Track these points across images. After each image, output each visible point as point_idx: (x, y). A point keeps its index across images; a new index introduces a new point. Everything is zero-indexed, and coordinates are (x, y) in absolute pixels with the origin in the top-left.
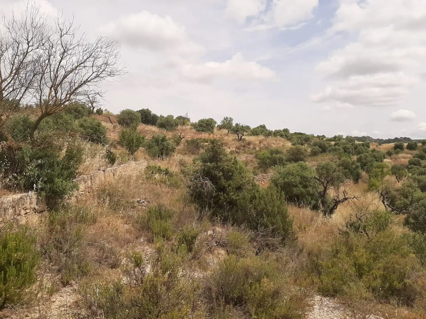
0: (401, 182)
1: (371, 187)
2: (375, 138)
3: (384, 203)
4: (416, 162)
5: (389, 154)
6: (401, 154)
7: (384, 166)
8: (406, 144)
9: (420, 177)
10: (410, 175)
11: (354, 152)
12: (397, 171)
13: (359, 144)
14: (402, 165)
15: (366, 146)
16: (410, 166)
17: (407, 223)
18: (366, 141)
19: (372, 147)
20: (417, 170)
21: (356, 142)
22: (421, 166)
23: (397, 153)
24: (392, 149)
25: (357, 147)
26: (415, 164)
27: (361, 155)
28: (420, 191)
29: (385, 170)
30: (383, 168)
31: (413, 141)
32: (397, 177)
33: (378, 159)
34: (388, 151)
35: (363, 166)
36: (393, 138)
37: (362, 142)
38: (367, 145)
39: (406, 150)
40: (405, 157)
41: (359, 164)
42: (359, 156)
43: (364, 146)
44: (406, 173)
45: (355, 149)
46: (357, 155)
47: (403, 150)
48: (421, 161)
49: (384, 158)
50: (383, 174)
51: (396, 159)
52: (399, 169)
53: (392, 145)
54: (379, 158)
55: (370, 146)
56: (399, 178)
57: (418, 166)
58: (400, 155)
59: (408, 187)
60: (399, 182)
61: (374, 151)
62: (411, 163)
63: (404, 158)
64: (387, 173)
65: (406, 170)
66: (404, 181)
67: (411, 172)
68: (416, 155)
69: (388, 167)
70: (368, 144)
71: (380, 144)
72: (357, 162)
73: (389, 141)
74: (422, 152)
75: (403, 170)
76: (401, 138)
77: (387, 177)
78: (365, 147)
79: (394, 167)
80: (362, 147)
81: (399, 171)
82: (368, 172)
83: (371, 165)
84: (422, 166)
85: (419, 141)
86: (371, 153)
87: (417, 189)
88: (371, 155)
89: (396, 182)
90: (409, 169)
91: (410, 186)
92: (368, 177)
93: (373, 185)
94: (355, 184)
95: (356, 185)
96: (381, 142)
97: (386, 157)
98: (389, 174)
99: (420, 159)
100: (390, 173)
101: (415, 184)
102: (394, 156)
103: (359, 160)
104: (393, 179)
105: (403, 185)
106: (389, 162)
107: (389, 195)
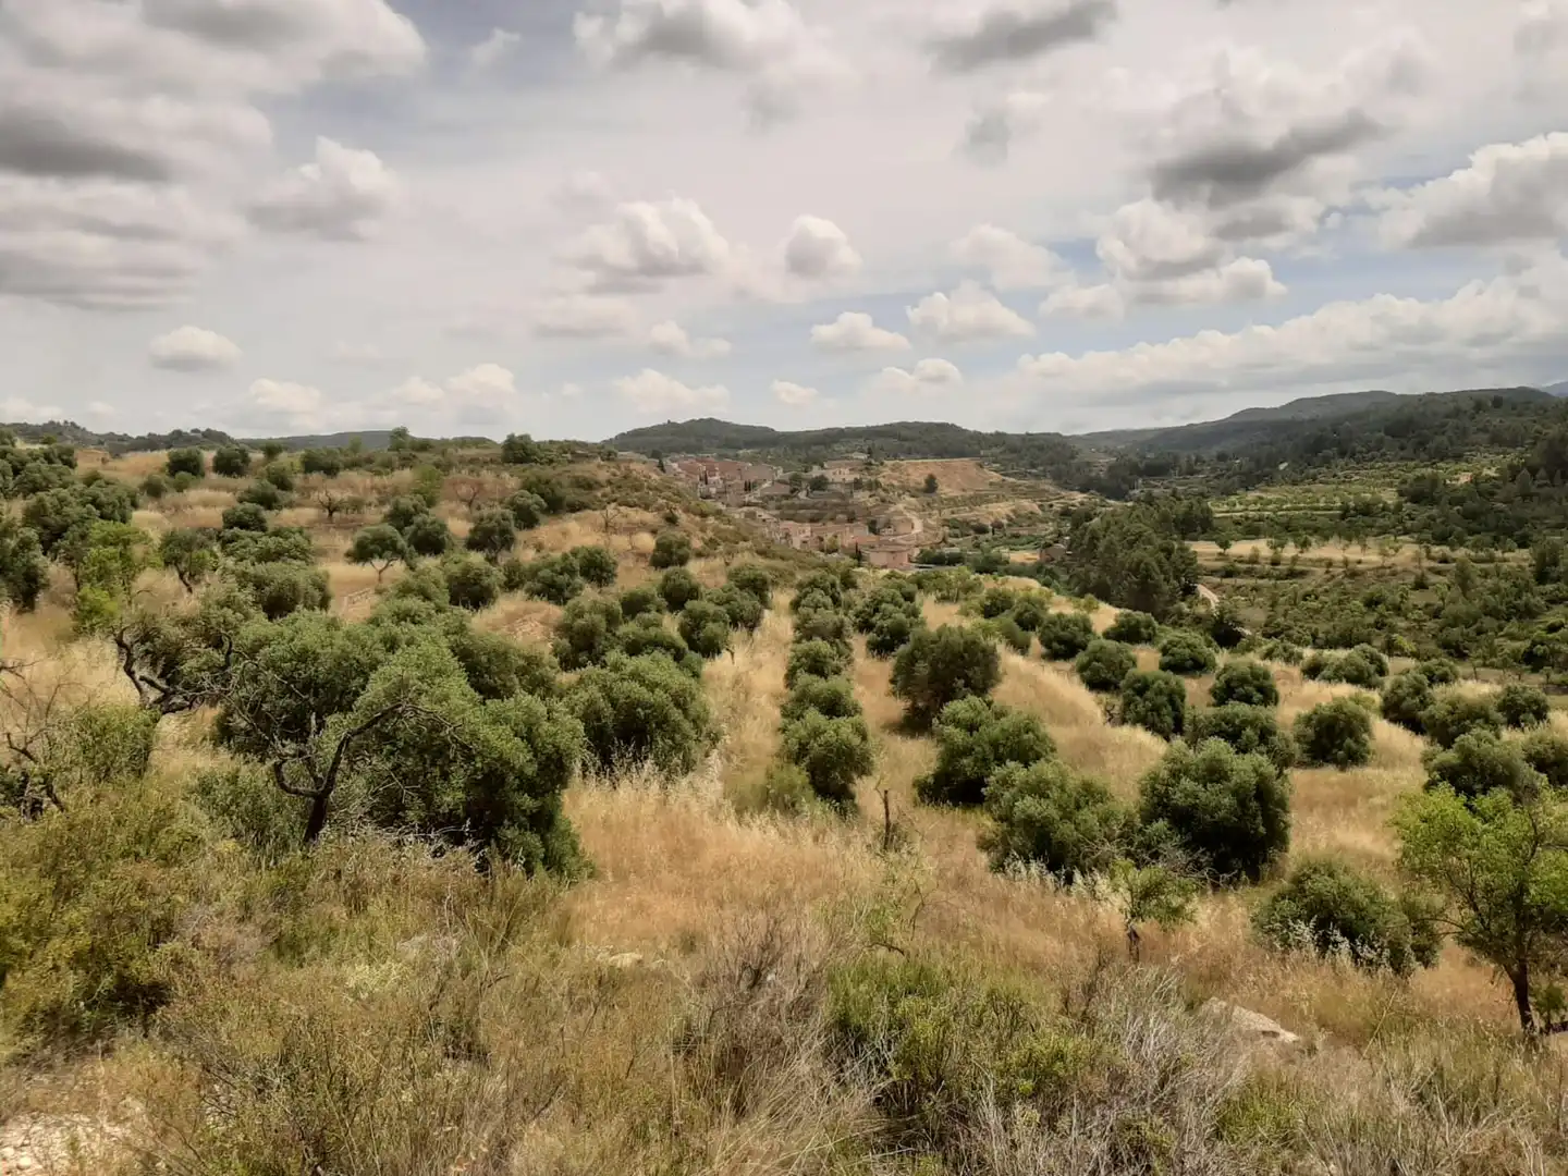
0: (200, 590)
1: (87, 620)
2: (97, 428)
3: (130, 673)
4: (246, 518)
5: (154, 490)
6: (196, 488)
7: (131, 537)
8: (208, 456)
9: (261, 569)
10: (230, 562)
11: (11, 485)
12: (180, 554)
13: (31, 454)
14: (202, 530)
15: (62, 460)
16: (228, 533)
17: (224, 733)
18: (60, 443)
19: (85, 464)
20: (252, 544)
21: (21, 445)
22: (264, 530)
23: (180, 488)
24: (162, 471)
25: (23, 463)
26: (244, 526)
27: (40, 494)
28: (262, 616)
29: (137, 551)
30: (126, 543)
31: (236, 442)
32: (181, 576)
33: (108, 510)
34: (145, 479)
35: (52, 538)
36: (164, 430)
37: (45, 447)
38: (65, 457)
39: (214, 477)
40: (208, 503)
41: (32, 533)
42: (32, 500)
43: (50, 461)
44: (216, 557)
45: (16, 472)
46: (25, 497)
47: (203, 475)
48: (266, 514)
49: (135, 505)
50: (130, 568)
51: (177, 508)
52: (188, 545)
53: (162, 456)
54: (114, 509)
55: (79, 462)
56: (190, 576)
57: (256, 529)
58: (193, 495)
59: (221, 605)
60: (190, 590)
61: (91, 479)
62: (232, 521)
63: (206, 504)
64: (146, 563)
65: (216, 548)
66: (208, 585)
67: (231, 554)
68: (249, 491)
69: (145, 539)
70: (70, 452)
71: (116, 454)
72: (24, 526)
73: (150, 443)
74: (265, 482)
75: (202, 546)
76: (193, 431)
77: (146, 578)
78: (59, 464)
79: (170, 540)
80: (45, 466)
81: (190, 550)
82: (69, 560)
83: (83, 537)
84: (270, 530)
85: (254, 445)
86: (80, 486)
87: (252, 611)
88: (82, 495)
89: (178, 594)
90: (225, 542)
91: (228, 603)
92: (72, 584)
93: (95, 611)
94: (20, 612)
95: (27, 617)
96: (119, 445)
97: (141, 500)
98: (153, 565)
99: (259, 506)
100: (158, 560)
101: (246, 595)
102: (170, 497)
103: (34, 516)
104: (170, 581)
105: (204, 601)
106: (151, 522)
107: (158, 642)
